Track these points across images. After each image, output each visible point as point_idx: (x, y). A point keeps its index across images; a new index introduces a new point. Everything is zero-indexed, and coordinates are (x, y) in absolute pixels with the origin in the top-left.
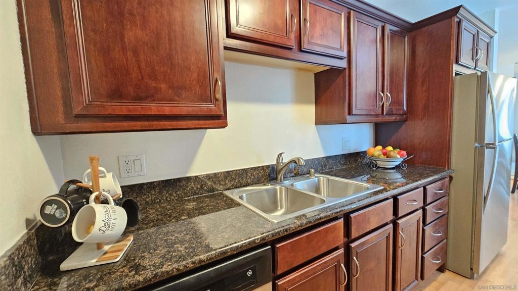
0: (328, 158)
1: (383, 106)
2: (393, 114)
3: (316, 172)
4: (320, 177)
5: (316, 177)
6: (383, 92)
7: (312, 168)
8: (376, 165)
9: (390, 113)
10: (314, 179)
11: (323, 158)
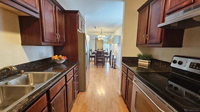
0: (32, 63)
1: (57, 39)
2: (61, 43)
3: (25, 71)
4: (28, 73)
5: (25, 74)
6: (57, 33)
7: (22, 70)
8: (56, 63)
9: (60, 42)
10: (24, 76)
11: (29, 63)
